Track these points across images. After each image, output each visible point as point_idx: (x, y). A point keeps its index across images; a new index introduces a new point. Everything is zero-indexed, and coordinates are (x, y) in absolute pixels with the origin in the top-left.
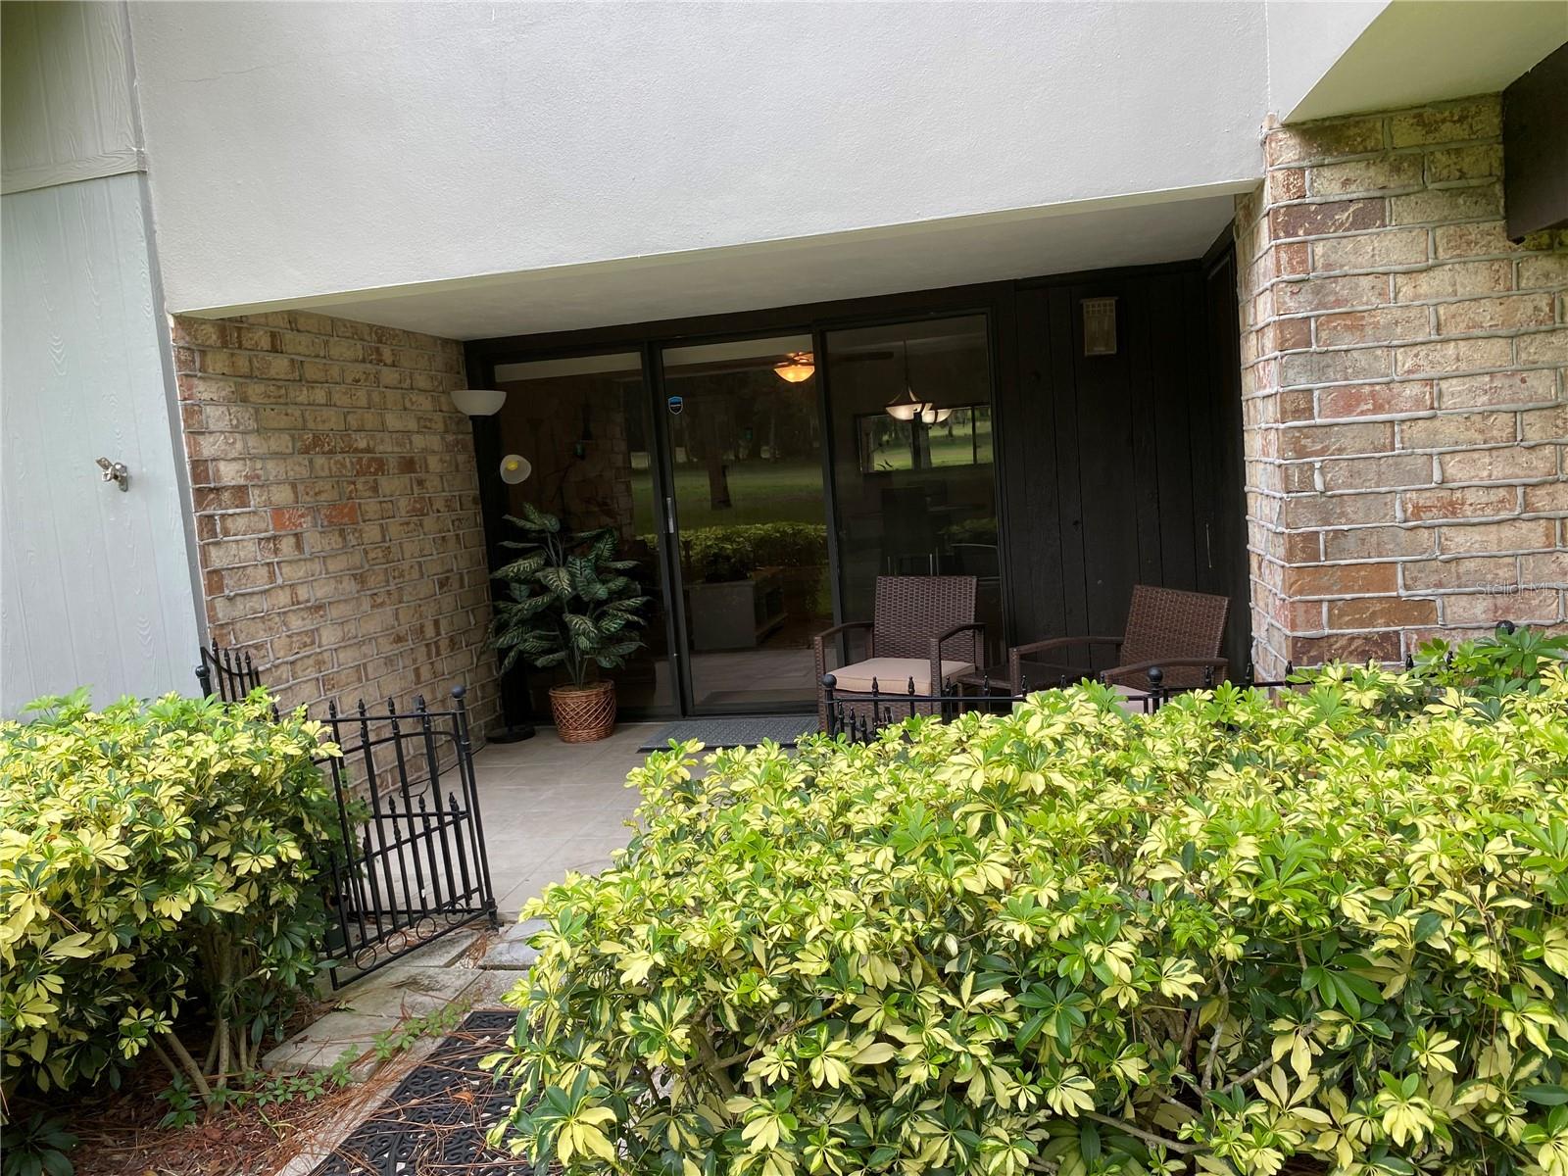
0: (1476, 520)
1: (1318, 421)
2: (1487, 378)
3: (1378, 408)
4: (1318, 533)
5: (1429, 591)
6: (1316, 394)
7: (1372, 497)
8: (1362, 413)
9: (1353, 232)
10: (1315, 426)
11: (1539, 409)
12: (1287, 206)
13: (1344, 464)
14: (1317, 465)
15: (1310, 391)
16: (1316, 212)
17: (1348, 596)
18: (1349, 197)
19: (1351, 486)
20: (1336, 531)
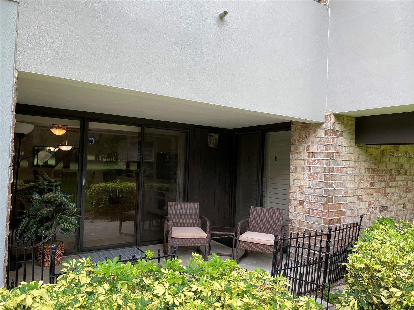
0: (351, 195)
1: (334, 174)
2: (352, 169)
3: (341, 172)
4: (333, 197)
5: (345, 209)
6: (334, 168)
7: (339, 190)
8: (339, 173)
9: (339, 137)
10: (334, 175)
11: (357, 175)
12: (333, 130)
13: (337, 183)
14: (334, 183)
15: (333, 167)
16: (336, 132)
17: (336, 210)
18: (339, 130)
19: (337, 188)
20: (335, 197)
